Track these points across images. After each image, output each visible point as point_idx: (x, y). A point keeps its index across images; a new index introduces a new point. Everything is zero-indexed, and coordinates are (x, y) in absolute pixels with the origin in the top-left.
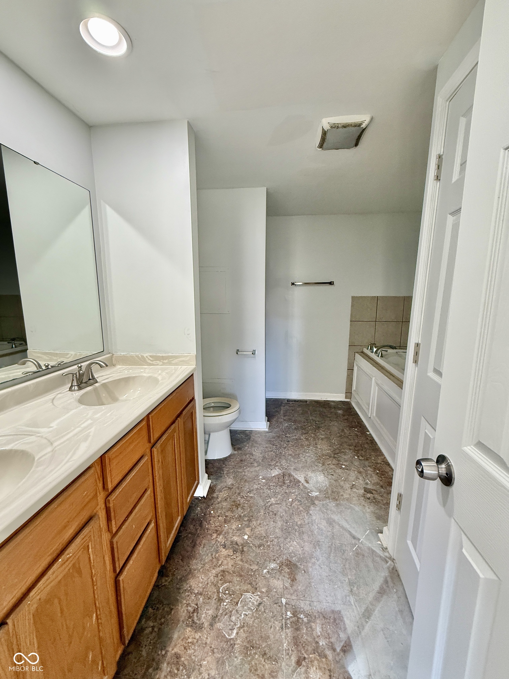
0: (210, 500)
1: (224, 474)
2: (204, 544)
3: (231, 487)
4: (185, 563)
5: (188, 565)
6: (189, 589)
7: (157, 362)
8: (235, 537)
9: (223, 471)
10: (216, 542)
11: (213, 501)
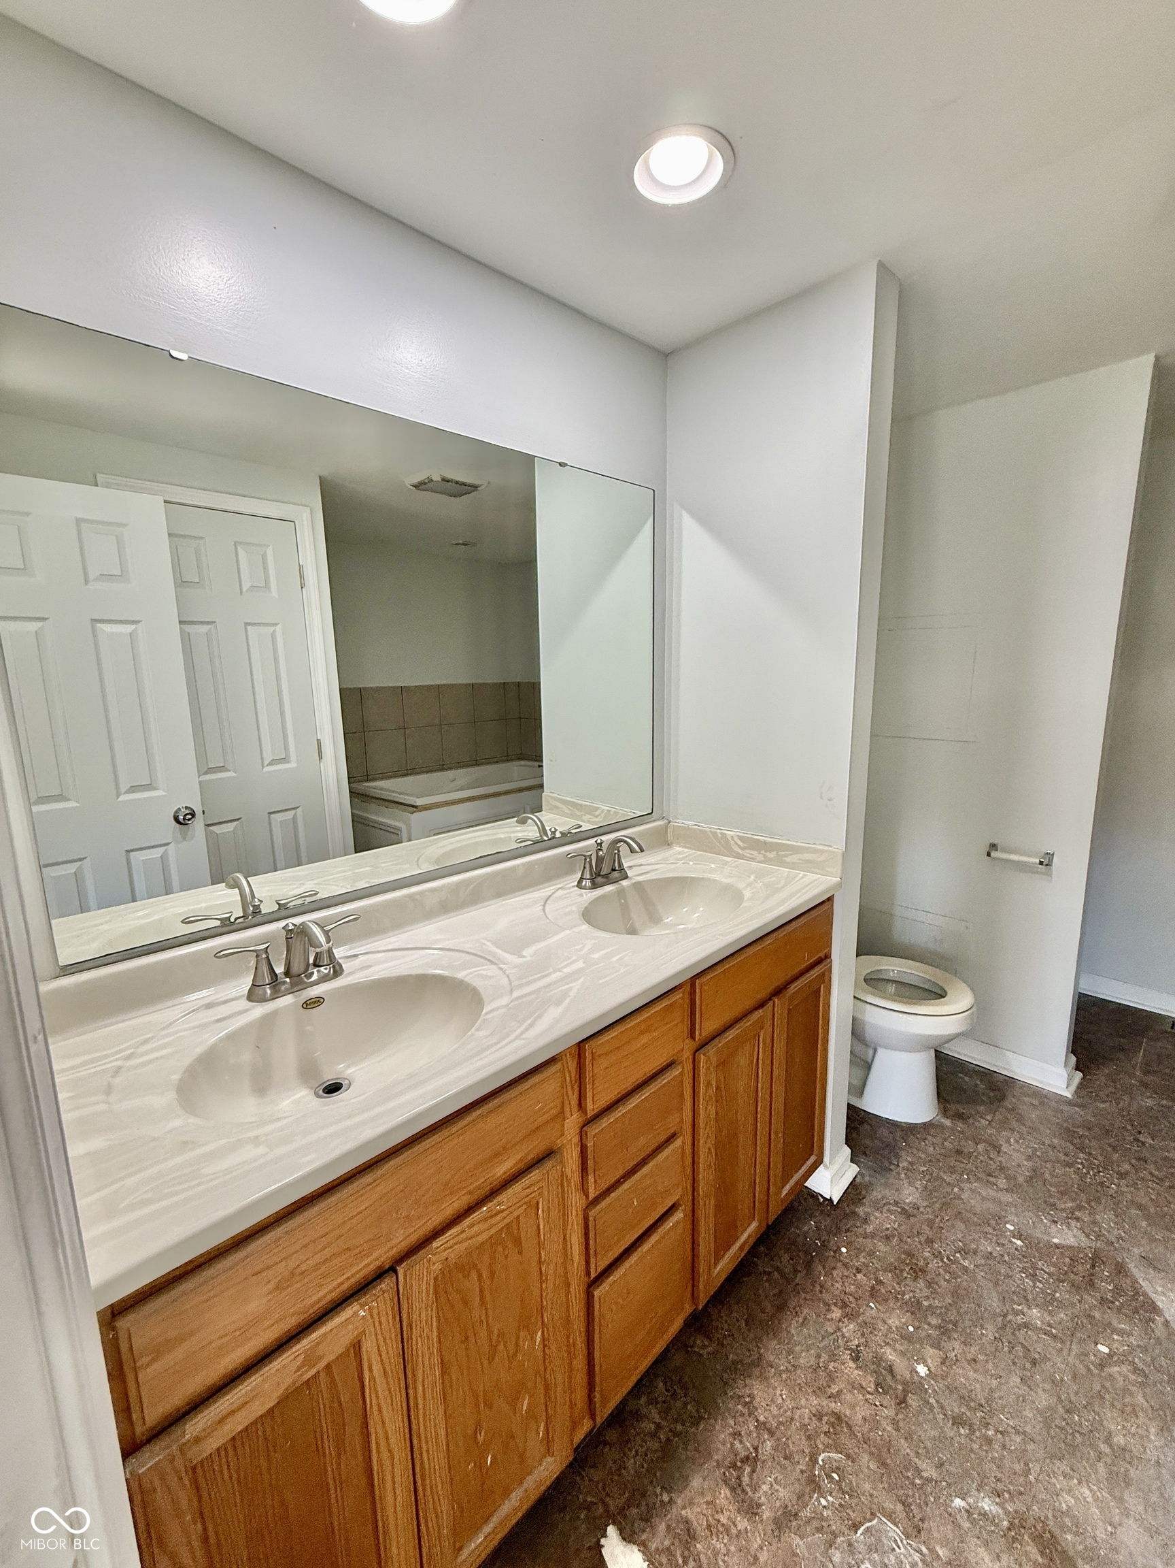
0: (846, 1216)
1: (898, 1166)
2: (805, 1319)
3: (911, 1211)
4: (751, 1335)
5: (758, 1340)
6: (747, 1400)
7: (752, 852)
8: (888, 1350)
9: (898, 1157)
10: (835, 1332)
11: (851, 1223)
